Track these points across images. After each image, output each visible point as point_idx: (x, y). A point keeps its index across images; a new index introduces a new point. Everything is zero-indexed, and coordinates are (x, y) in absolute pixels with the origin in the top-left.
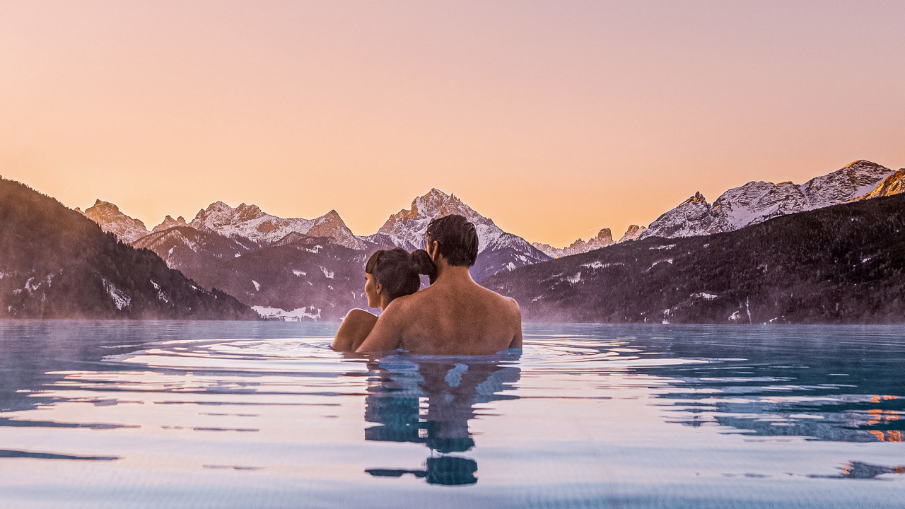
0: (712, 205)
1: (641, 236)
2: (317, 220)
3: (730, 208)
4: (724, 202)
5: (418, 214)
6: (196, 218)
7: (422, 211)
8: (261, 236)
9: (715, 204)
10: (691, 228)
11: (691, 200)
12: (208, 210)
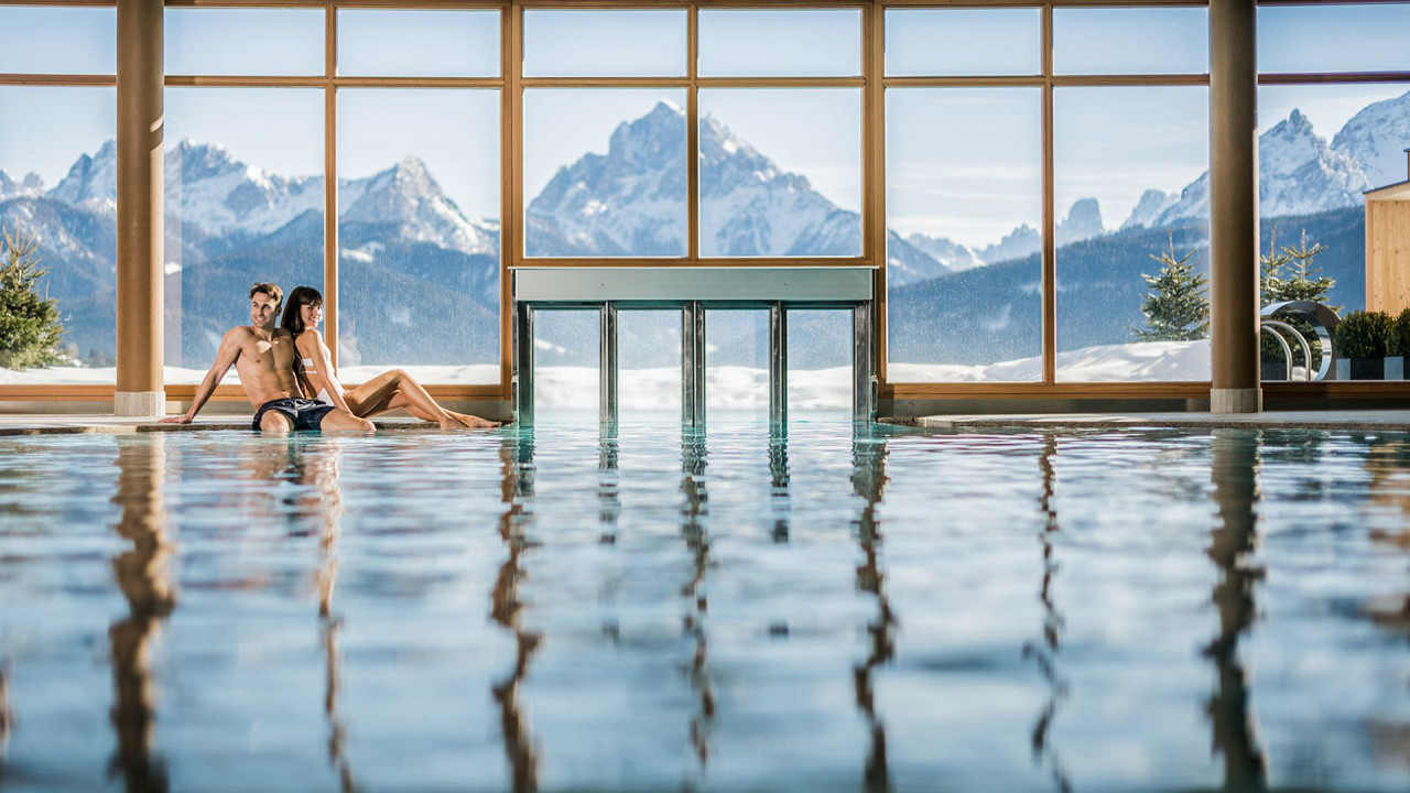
0: (1329, 141)
1: (1165, 215)
2: (372, 182)
3: (1372, 149)
4: (1359, 134)
5: (624, 164)
6: (71, 175)
7: (636, 156)
8: (230, 220)
9: (1338, 140)
10: (1281, 196)
11: (1279, 131)
12: (99, 156)
